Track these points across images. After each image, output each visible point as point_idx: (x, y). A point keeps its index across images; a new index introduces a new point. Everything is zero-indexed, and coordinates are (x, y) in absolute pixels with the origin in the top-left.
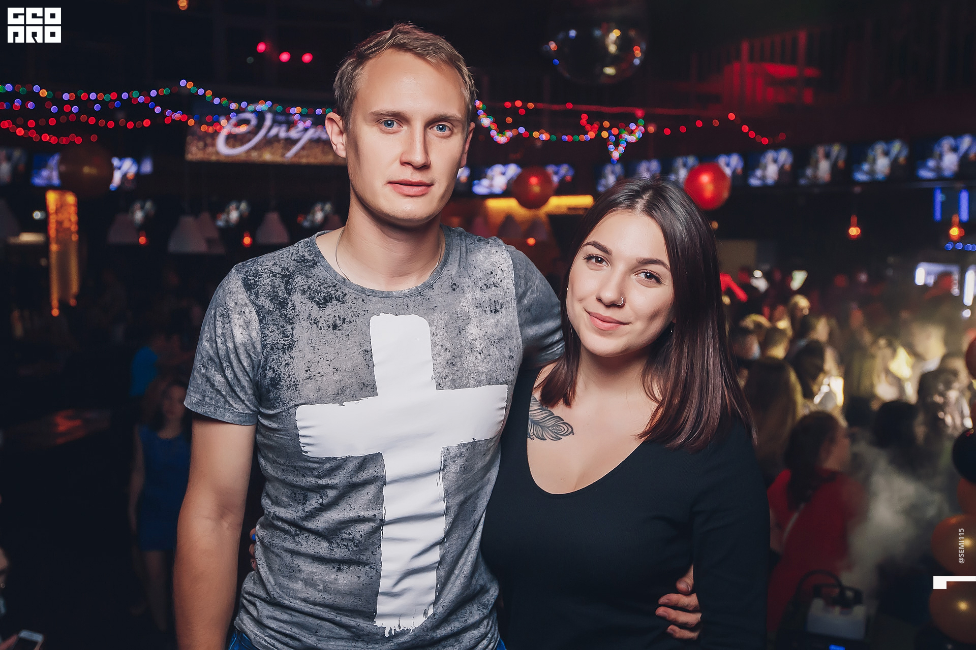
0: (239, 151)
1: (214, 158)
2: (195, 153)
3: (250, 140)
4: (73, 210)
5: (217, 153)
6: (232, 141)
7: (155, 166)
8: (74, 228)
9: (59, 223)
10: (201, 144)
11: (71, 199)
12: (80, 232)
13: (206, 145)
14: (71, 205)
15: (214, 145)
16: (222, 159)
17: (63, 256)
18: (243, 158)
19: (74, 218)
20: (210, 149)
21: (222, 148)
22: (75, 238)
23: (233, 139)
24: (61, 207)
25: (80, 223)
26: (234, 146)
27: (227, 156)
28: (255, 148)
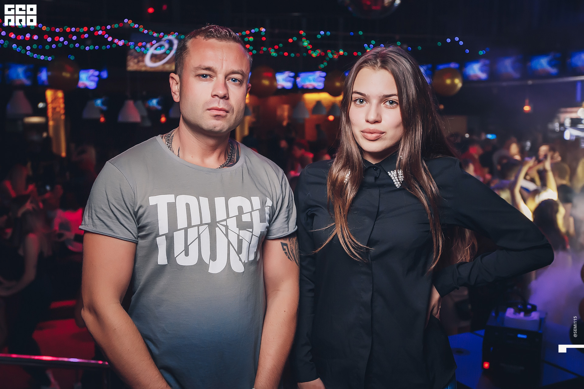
0: (158, 65)
1: (143, 69)
2: (132, 66)
3: (164, 58)
4: (61, 101)
5: (145, 66)
6: (154, 59)
7: (109, 74)
8: (62, 111)
9: (54, 109)
10: (136, 60)
11: (60, 94)
12: (66, 114)
13: (139, 62)
14: (60, 98)
15: (143, 61)
16: (149, 69)
17: (56, 128)
18: (161, 68)
19: (62, 106)
20: (141, 64)
21: (149, 63)
22: (63, 117)
23: (155, 58)
24: (55, 99)
25: (66, 108)
26: (155, 62)
27: (151, 68)
28: (167, 63)
